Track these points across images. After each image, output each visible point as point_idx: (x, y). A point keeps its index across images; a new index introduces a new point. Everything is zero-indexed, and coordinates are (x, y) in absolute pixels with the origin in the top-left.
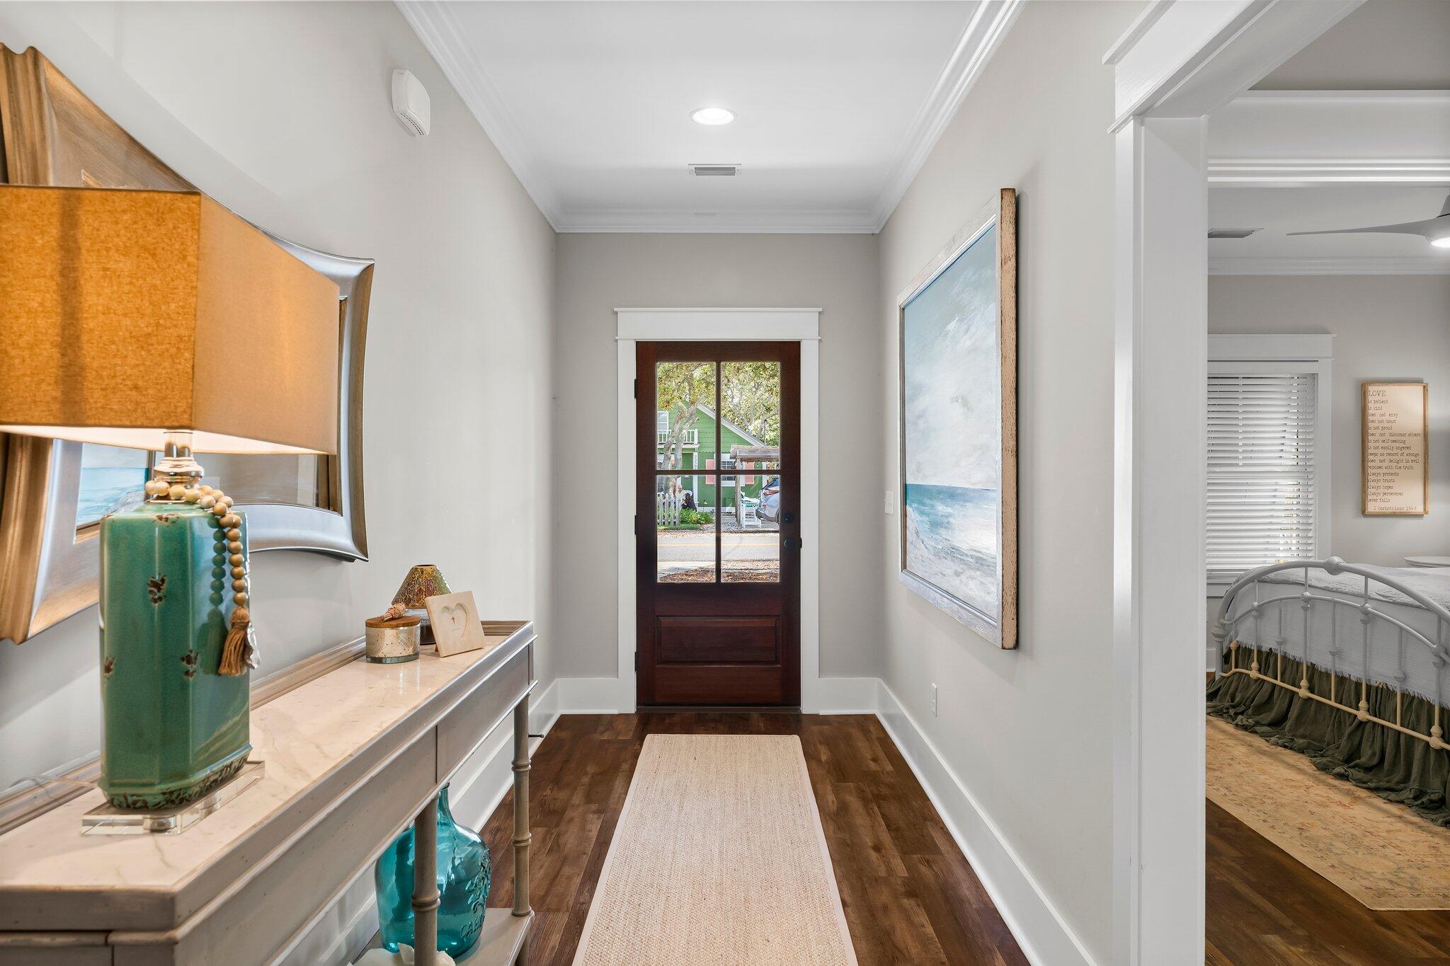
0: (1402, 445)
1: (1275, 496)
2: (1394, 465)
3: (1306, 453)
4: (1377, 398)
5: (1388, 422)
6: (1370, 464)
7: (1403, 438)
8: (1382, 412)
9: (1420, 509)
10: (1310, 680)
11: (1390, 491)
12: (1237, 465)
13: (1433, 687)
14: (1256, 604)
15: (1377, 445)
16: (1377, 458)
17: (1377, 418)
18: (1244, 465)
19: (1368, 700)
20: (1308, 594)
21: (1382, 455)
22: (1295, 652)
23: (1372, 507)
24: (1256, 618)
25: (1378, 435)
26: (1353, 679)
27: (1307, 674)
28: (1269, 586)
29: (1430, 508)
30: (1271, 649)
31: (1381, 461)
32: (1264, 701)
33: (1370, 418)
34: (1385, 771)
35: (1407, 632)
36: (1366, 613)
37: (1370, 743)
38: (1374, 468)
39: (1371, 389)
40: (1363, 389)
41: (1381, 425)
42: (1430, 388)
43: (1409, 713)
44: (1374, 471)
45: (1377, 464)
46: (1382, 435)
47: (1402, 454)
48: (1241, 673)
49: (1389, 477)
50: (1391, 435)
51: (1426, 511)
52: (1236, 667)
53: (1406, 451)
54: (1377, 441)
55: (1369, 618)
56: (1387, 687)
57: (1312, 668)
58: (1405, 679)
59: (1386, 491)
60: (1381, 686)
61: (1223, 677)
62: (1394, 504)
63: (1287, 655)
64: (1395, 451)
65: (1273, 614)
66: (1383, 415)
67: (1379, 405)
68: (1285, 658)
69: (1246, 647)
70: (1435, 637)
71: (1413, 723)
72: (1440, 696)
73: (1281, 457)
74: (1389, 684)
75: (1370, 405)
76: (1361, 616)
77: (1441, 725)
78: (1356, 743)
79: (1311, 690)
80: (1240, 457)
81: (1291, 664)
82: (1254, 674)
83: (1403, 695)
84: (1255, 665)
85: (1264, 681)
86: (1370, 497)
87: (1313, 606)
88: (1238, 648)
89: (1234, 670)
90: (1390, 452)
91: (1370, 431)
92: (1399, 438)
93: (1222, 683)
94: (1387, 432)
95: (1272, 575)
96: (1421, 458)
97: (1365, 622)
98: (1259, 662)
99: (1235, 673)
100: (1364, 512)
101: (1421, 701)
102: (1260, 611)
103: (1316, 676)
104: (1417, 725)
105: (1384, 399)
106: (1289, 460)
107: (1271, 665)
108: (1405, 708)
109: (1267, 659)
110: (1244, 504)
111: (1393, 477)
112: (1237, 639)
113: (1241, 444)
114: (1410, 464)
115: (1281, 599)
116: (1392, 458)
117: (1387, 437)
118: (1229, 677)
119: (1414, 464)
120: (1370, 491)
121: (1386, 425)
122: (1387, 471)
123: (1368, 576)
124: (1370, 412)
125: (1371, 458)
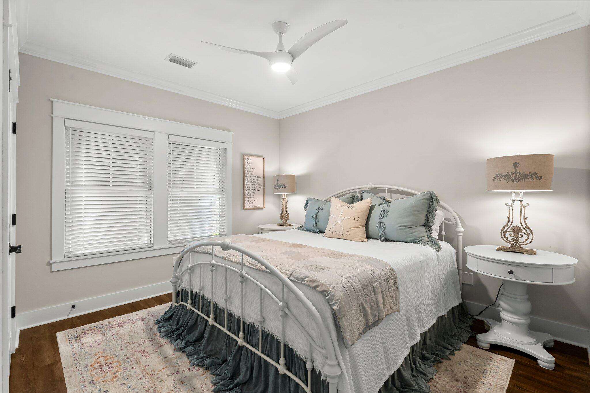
0: (256, 181)
1: (211, 202)
2: (254, 189)
3: (222, 183)
4: (248, 161)
5: (252, 171)
6: (246, 188)
7: (257, 178)
8: (250, 167)
9: (262, 206)
10: (215, 314)
11: (253, 199)
12: (194, 188)
13: (280, 329)
14: (190, 266)
15: (248, 180)
16: (248, 186)
17: (248, 170)
18: (197, 188)
19: (244, 332)
20: (214, 262)
21: (250, 185)
22: (208, 296)
23: (247, 206)
24: (190, 274)
25: (248, 176)
26: (236, 317)
27: (213, 311)
28: (196, 254)
29: (265, 206)
30: (197, 292)
31: (250, 187)
32: (193, 324)
33: (246, 169)
34: (253, 384)
35: (265, 291)
36: (242, 276)
37: (245, 360)
38: (247, 190)
39: (246, 157)
40: (243, 156)
41: (250, 173)
42: (265, 159)
43: (266, 343)
44: (248, 191)
45: (248, 188)
46: (250, 177)
47: (257, 185)
48: (183, 305)
49: (252, 194)
50: (253, 177)
51: (264, 207)
52: (182, 301)
53: (258, 184)
54: (248, 179)
55: (244, 279)
56: (254, 326)
57: (216, 306)
58: (264, 321)
59: (251, 199)
60: (250, 325)
61: (176, 306)
62: (254, 204)
63: (204, 296)
64: (254, 183)
65: (197, 271)
66: (250, 169)
67: (249, 164)
68: (203, 298)
69: (186, 290)
70: (281, 296)
71: (268, 351)
72: (284, 335)
73: (214, 185)
74: (255, 323)
75: (246, 164)
76: (240, 279)
77: (285, 357)
78: (237, 360)
79: (215, 319)
80: (195, 184)
81: (206, 301)
82: (189, 306)
83: (263, 331)
84: (189, 301)
85: (193, 311)
86: (246, 202)
87: (216, 269)
88: (182, 290)
89: (181, 303)
90: (253, 183)
91: (246, 175)
92: (255, 178)
93: (175, 310)
94: (252, 175)
95: (198, 249)
96: (262, 186)
97: (242, 282)
98: (192, 299)
99: (181, 304)
100: (244, 208)
101: (273, 337)
102: (192, 269)
103: (218, 311)
104: (270, 352)
105: (250, 162)
106: (217, 186)
107: (197, 302)
108: (263, 340)
109: (195, 297)
110: (199, 206)
111: (254, 194)
112: (182, 285)
113: (195, 178)
114: (259, 189)
115: (201, 264)
116: (253, 186)
117: (252, 178)
118: (178, 306)
119: (260, 189)
120: (246, 199)
121: (251, 172)
122: (252, 191)
123: (243, 253)
124: (246, 167)
125: (246, 186)
